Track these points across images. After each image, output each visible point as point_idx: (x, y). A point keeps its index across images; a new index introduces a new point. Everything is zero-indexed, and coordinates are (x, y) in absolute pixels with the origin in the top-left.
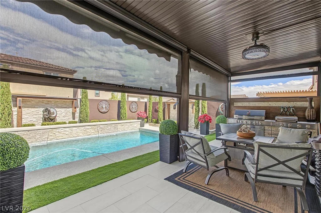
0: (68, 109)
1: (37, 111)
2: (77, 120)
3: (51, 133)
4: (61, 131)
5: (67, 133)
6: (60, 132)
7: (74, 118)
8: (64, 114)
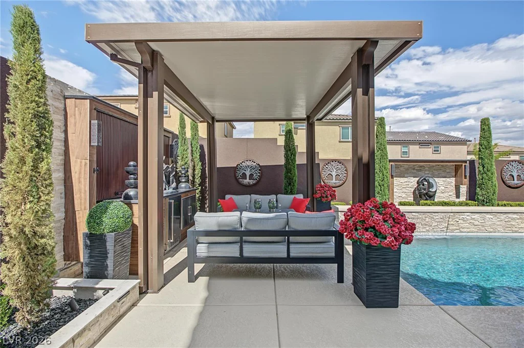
0: (448, 179)
1: (406, 182)
2: (463, 198)
3: (453, 219)
4: (468, 217)
5: (476, 223)
6: (465, 219)
7: (458, 196)
8: (443, 188)
